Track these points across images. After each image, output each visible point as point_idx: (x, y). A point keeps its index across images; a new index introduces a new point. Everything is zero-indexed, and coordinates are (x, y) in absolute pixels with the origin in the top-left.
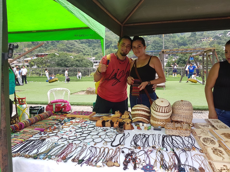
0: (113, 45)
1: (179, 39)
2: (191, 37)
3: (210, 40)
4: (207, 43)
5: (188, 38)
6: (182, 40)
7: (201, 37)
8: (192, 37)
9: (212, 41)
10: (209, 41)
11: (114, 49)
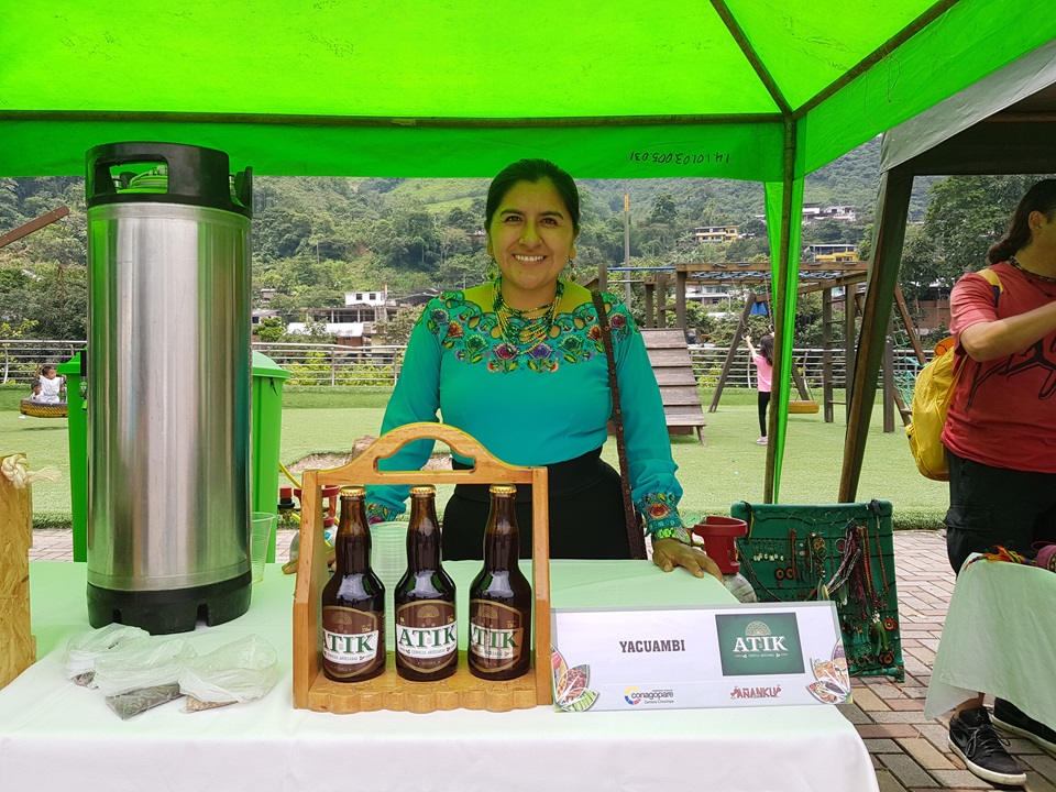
0: (313, 240)
1: (607, 229)
2: (653, 221)
3: (729, 238)
4: (719, 250)
5: (640, 225)
6: (618, 233)
7: (696, 223)
8: (661, 221)
9: (738, 240)
10: (728, 243)
11: (322, 261)
